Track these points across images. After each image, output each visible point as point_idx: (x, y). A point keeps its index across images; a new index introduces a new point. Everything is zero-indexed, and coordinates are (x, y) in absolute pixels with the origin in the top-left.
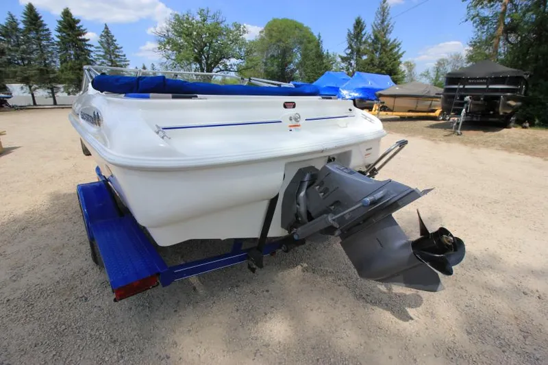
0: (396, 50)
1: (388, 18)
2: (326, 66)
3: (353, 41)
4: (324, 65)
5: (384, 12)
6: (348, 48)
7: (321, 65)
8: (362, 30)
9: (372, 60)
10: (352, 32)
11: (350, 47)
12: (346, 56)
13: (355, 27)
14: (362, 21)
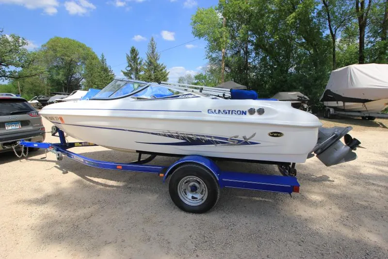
0: (164, 71)
1: (156, 50)
2: (111, 78)
3: (131, 62)
4: (110, 77)
5: (153, 46)
6: (129, 66)
7: (106, 76)
8: (136, 55)
9: (150, 76)
10: (130, 56)
11: (130, 66)
12: (126, 71)
13: (131, 53)
14: (136, 49)
